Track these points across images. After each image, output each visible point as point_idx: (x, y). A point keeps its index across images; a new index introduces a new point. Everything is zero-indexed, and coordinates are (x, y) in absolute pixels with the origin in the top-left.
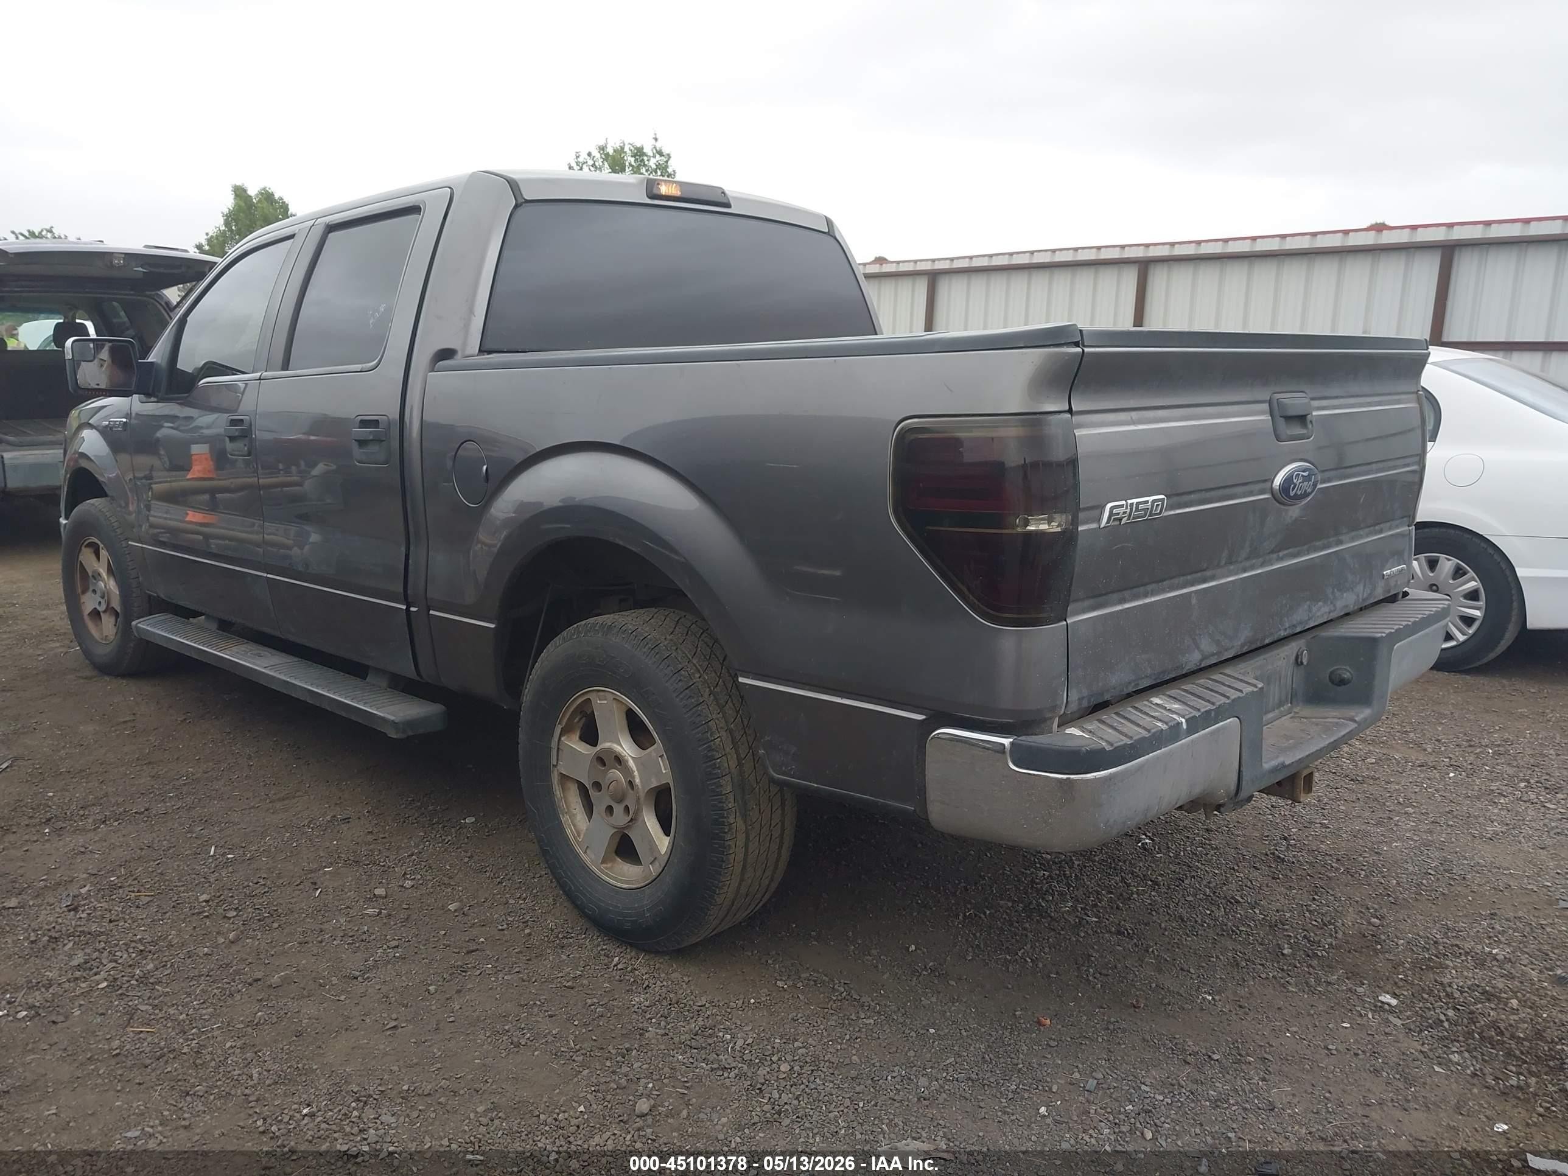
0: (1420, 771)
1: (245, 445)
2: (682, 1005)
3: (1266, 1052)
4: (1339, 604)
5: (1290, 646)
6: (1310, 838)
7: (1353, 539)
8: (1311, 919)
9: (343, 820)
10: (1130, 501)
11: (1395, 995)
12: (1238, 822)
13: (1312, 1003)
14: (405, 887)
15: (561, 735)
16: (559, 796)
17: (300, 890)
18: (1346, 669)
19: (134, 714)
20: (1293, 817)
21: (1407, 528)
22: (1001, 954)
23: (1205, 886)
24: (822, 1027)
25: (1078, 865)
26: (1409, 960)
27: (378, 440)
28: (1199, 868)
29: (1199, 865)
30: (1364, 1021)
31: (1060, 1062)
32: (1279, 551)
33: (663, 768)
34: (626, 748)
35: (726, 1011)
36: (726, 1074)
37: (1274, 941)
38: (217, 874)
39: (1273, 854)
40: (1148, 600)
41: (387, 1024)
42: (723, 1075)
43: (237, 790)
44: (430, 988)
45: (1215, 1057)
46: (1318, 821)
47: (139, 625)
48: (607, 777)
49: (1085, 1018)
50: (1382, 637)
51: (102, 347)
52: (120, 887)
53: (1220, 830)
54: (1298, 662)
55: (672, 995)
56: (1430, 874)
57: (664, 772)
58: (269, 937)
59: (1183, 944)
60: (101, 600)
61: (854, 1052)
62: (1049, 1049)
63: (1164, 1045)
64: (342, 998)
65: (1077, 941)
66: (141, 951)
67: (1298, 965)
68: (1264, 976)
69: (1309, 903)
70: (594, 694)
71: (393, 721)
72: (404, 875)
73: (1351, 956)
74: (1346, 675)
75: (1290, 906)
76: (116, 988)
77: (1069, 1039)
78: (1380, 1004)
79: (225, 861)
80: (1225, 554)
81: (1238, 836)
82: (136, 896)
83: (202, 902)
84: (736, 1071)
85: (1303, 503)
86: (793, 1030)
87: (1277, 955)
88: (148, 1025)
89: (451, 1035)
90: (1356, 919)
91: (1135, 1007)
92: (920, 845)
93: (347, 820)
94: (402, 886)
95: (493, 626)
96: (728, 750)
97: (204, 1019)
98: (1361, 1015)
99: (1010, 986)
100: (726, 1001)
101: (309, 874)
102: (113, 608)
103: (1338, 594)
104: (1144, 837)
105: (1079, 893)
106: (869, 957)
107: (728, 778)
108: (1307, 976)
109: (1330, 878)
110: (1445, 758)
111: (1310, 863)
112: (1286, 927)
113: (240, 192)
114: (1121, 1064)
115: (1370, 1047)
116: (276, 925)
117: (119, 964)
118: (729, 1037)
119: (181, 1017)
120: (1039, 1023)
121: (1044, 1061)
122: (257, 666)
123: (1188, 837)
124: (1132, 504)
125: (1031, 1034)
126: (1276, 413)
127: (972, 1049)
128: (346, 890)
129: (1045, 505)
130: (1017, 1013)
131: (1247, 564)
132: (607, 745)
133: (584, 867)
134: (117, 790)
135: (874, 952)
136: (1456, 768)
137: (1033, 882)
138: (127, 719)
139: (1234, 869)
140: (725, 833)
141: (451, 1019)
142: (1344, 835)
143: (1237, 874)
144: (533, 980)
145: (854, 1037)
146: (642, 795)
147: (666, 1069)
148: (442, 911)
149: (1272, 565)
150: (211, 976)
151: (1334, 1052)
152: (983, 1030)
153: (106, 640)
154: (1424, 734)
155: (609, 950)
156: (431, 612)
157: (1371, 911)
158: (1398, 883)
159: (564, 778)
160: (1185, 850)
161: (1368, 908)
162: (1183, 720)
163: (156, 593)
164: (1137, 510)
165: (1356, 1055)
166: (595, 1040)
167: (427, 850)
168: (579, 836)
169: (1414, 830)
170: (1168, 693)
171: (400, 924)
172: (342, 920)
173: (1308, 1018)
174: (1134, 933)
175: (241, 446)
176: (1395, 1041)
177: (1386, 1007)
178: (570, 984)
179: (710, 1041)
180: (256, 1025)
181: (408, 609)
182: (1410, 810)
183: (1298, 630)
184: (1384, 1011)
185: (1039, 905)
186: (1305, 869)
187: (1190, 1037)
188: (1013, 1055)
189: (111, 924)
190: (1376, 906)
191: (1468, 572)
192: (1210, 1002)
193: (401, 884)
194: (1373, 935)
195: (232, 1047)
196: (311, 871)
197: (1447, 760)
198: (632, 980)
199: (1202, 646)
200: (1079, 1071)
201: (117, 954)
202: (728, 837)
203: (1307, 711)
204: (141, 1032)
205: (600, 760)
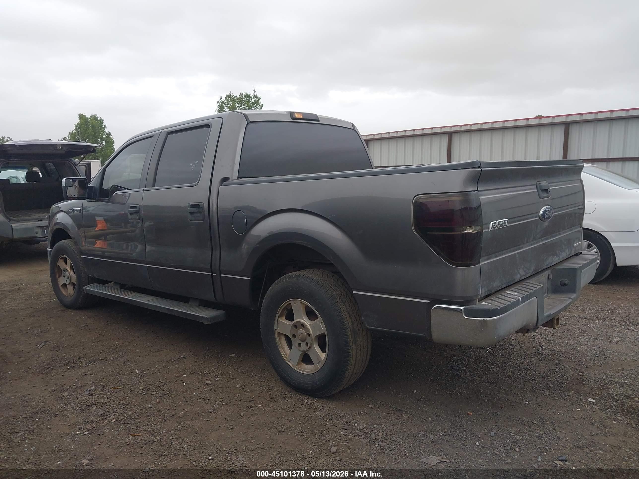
0: (585, 320)
1: (137, 216)
2: (336, 415)
3: (552, 420)
4: (561, 257)
5: (546, 272)
6: (550, 346)
7: (564, 233)
8: (557, 374)
9: (184, 358)
10: (498, 221)
11: (593, 399)
12: (522, 342)
13: (565, 403)
14: (217, 380)
15: (278, 318)
16: (278, 341)
17: (177, 383)
18: (566, 280)
19: (86, 323)
20: (542, 339)
21: (580, 228)
22: (447, 392)
23: (516, 365)
24: (390, 420)
25: (467, 360)
26: (596, 386)
27: (199, 212)
28: (512, 359)
29: (512, 358)
30: (584, 408)
31: (479, 427)
32: (542, 238)
33: (322, 327)
34: (306, 321)
35: (353, 417)
36: (360, 438)
37: (545, 382)
38: (142, 380)
39: (538, 352)
40: (503, 256)
41: (229, 427)
42: (359, 438)
43: (138, 349)
44: (241, 414)
45: (535, 422)
46: (552, 340)
47: (87, 288)
48: (298, 333)
49: (484, 412)
50: (578, 268)
51: (76, 181)
52: (106, 386)
53: (516, 345)
54: (549, 278)
55: (331, 412)
56: (597, 356)
57: (322, 329)
58: (172, 400)
59: (513, 385)
60: (67, 280)
61: (404, 427)
62: (474, 423)
63: (515, 419)
64: (209, 419)
65: (474, 386)
66: (124, 408)
67: (557, 390)
68: (545, 394)
69: (555, 369)
70: (292, 301)
71: (206, 317)
72: (215, 376)
73: (575, 386)
74: (566, 282)
75: (548, 370)
76: (119, 421)
77: (480, 419)
78: (589, 402)
79: (143, 375)
80: (526, 240)
81: (523, 346)
82: (114, 389)
83: (141, 389)
84: (364, 436)
85: (549, 220)
86: (380, 421)
87: (548, 387)
88: (137, 433)
89: (254, 430)
90: (574, 373)
91: (501, 407)
92: (407, 356)
93: (185, 358)
94: (216, 380)
95: (249, 279)
96: (348, 319)
97: (158, 430)
98: (583, 406)
99: (454, 403)
100: (352, 413)
101: (177, 378)
102: (72, 282)
103: (560, 253)
104: (489, 349)
105: (471, 369)
106: (400, 396)
107: (349, 329)
108: (561, 394)
109: (561, 360)
110: (594, 315)
111: (552, 355)
112: (548, 377)
113: (82, 117)
114: (501, 427)
115: (589, 416)
116: (173, 396)
117: (117, 413)
118: (357, 425)
119: (149, 430)
120: (468, 414)
121: (473, 427)
122: (143, 301)
123: (505, 348)
124: (498, 222)
125: (466, 418)
126: (539, 189)
127: (446, 424)
128: (195, 382)
129: (471, 223)
130: (459, 411)
131: (532, 243)
132: (298, 320)
133: (289, 367)
134: (90, 351)
135: (401, 394)
136: (598, 319)
137: (452, 366)
138: (85, 325)
139: (524, 358)
140: (349, 350)
141: (253, 424)
142: (562, 344)
143: (526, 360)
144: (279, 409)
145: (403, 422)
146: (313, 338)
147: (338, 437)
148: (234, 388)
149: (540, 243)
150: (154, 415)
151: (577, 419)
152: (448, 418)
153: (69, 295)
154: (584, 307)
155: (302, 398)
156: (222, 275)
157: (578, 370)
158: (586, 360)
159: (280, 334)
160: (505, 352)
161: (577, 370)
162: (520, 298)
163: (93, 275)
164: (500, 224)
165: (584, 419)
166: (309, 428)
167: (220, 367)
168: (286, 356)
169: (588, 341)
170: (511, 289)
171: (220, 393)
172: (197, 393)
173: (564, 408)
174: (494, 382)
175: (135, 216)
176: (597, 414)
177: (591, 402)
178: (293, 410)
179: (350, 427)
180: (179, 430)
181: (212, 274)
182: (585, 334)
183: (549, 266)
184: (591, 404)
185: (457, 374)
186: (551, 357)
187: (524, 416)
188: (462, 426)
189: (108, 399)
190: (580, 369)
191: (593, 246)
192: (528, 404)
193: (215, 379)
194: (581, 379)
195: (173, 438)
196: (178, 377)
197: (595, 316)
198: (314, 408)
199: (521, 272)
200: (487, 430)
201: (115, 409)
202: (350, 351)
203: (553, 296)
204: (135, 436)
205: (295, 326)
